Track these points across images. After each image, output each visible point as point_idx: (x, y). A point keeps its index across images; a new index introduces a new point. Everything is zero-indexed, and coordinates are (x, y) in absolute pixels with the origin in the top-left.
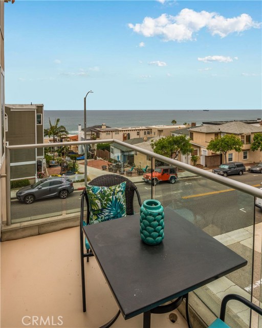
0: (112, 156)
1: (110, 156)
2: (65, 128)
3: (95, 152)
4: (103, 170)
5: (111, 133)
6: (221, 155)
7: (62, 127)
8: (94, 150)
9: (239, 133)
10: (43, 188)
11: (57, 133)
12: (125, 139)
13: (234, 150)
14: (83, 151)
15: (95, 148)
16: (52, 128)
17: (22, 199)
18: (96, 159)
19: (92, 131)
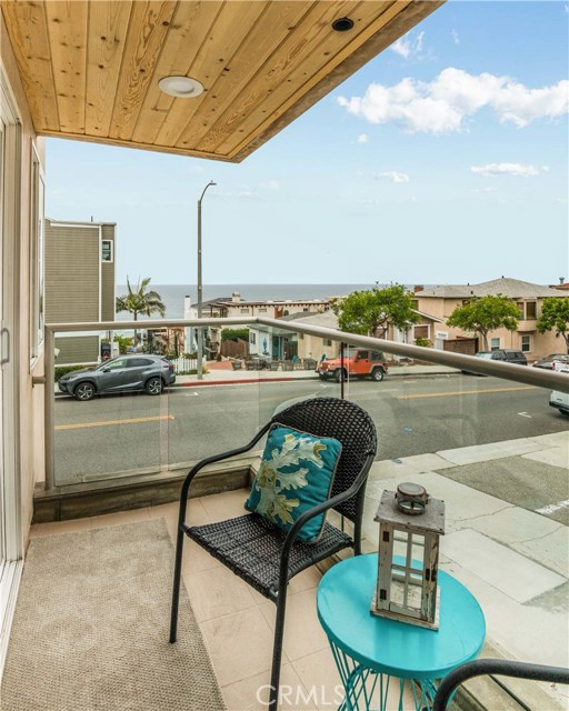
0: (253, 349)
1: (248, 350)
2: (159, 297)
3: (219, 348)
4: (235, 369)
5: (250, 308)
6: (477, 340)
7: (153, 294)
8: (217, 343)
9: (511, 297)
10: (112, 371)
11: (143, 306)
12: (279, 314)
13: (505, 328)
14: (193, 349)
15: (219, 338)
16: (131, 297)
17: (70, 388)
18: (219, 359)
19: (212, 307)
